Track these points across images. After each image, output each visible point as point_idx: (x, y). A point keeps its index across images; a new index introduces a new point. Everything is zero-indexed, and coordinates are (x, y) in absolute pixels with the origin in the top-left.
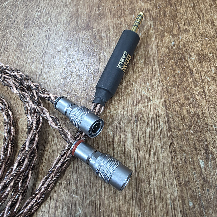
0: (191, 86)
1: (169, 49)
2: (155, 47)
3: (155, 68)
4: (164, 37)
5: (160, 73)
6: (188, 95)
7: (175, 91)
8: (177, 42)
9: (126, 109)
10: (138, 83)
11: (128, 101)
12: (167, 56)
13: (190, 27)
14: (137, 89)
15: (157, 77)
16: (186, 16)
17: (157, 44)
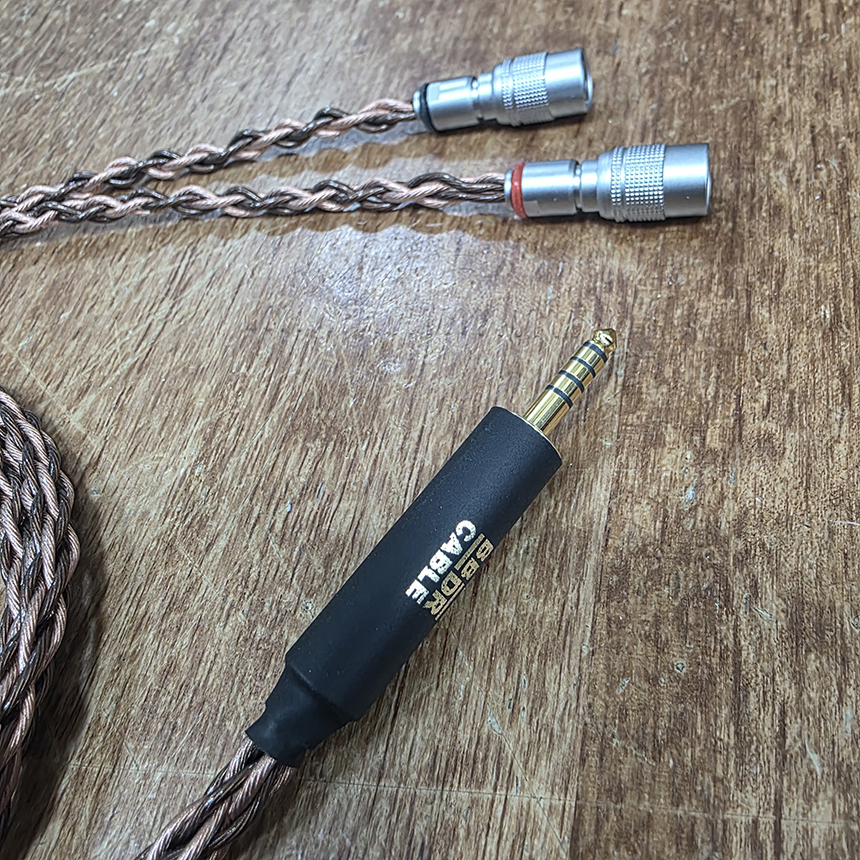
0: (720, 773)
1: (664, 522)
2: (604, 486)
3: (577, 606)
4: (660, 450)
5: (592, 641)
6: (694, 817)
7: (637, 775)
8: (710, 497)
9: (389, 785)
10: (479, 659)
11: (410, 743)
12: (649, 557)
13: (789, 433)
14: (467, 692)
15: (573, 656)
16: (785, 367)
17: (619, 473)
